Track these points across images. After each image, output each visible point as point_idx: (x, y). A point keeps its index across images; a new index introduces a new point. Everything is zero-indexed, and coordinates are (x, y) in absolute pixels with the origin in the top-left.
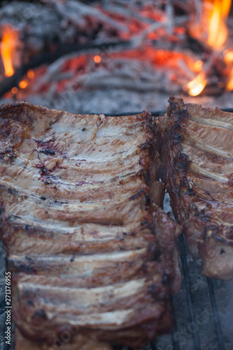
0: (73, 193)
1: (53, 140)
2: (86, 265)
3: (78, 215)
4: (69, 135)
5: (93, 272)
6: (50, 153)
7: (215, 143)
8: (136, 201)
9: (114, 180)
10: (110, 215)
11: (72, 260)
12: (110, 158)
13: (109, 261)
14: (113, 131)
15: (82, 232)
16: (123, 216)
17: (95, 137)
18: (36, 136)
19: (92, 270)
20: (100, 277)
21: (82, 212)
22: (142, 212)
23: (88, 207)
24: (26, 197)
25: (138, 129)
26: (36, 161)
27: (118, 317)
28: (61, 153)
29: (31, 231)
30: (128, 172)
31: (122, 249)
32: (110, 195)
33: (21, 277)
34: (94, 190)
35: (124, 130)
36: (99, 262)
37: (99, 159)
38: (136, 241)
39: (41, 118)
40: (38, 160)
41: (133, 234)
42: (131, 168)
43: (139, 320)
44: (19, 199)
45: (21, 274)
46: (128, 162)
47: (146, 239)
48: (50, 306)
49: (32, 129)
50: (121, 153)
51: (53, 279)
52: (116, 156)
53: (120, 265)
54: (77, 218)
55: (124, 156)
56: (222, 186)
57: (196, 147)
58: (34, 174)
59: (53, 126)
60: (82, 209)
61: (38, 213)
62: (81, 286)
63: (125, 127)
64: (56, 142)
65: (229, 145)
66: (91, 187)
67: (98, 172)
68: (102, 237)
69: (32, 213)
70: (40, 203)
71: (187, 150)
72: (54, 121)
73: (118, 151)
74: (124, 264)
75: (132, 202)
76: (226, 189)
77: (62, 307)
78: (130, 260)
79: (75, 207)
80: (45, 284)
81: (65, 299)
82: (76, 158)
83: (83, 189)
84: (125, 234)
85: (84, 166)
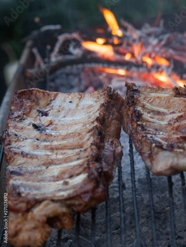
0: (58, 136)
2: (55, 169)
3: (57, 146)
4: (62, 107)
7: (159, 105)
8: (91, 133)
10: (76, 143)
11: (47, 168)
12: (84, 116)
13: (69, 166)
15: (57, 154)
16: (83, 143)
17: (77, 105)
18: (40, 108)
19: (58, 172)
20: (63, 175)
21: (60, 145)
23: (65, 142)
24: (26, 139)
29: (24, 155)
30: (92, 121)
31: (78, 159)
32: (79, 134)
33: (13, 177)
34: (71, 133)
35: (95, 99)
36: (63, 167)
37: (78, 117)
38: (86, 154)
39: (44, 98)
40: (39, 121)
41: (85, 150)
43: (79, 192)
44: (22, 139)
46: (93, 116)
49: (38, 104)
51: (33, 178)
52: (87, 114)
53: (75, 167)
54: (56, 148)
55: (91, 114)
56: (164, 126)
57: (146, 108)
59: (53, 102)
60: (60, 143)
61: (32, 146)
62: (50, 181)
63: (96, 97)
65: (168, 106)
67: (75, 124)
68: (67, 155)
70: (35, 142)
71: (139, 109)
72: (53, 99)
73: (89, 111)
74: (78, 166)
75: (89, 134)
78: (81, 164)
79: (55, 143)
80: (27, 181)
81: (38, 189)
82: (64, 119)
84: (81, 151)
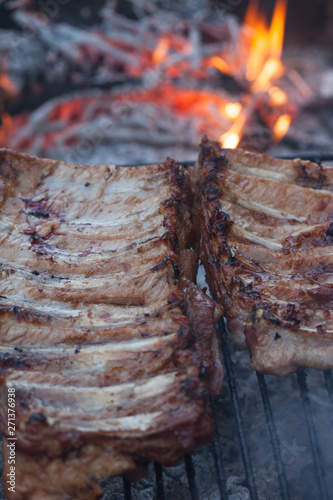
0: (76, 266)
1: (46, 199)
2: (95, 357)
3: (83, 293)
4: (68, 193)
5: (106, 366)
6: (42, 214)
7: (264, 199)
8: (160, 273)
9: (130, 247)
10: (126, 292)
11: (77, 352)
12: (124, 221)
13: (127, 352)
14: (127, 186)
15: (89, 315)
16: (144, 293)
17: (102, 193)
18: (23, 193)
19: (104, 364)
20: (116, 372)
21: (88, 290)
22: (170, 287)
23: (96, 283)
24: (13, 272)
25: (160, 182)
26: (25, 226)
27: (140, 422)
28: (58, 216)
29: (21, 315)
30: (148, 237)
31: (144, 336)
32: (126, 267)
33: (10, 373)
34: (103, 261)
35: (142, 184)
36: (114, 353)
37: (110, 222)
38: (163, 325)
39: (28, 170)
40: (26, 224)
41: (158, 316)
42: (152, 232)
43: (170, 425)
44: (4, 273)
45: (10, 370)
46: (148, 224)
47: (175, 321)
48: (50, 409)
49: (17, 184)
50: (138, 213)
51: (53, 376)
52: (132, 218)
53: (142, 355)
54: (81, 298)
55: (142, 217)
56: (274, 255)
57: (239, 205)
58: (22, 241)
59: (46, 181)
60: (88, 286)
61: (30, 292)
62: (90, 385)
63: (143, 179)
64: (50, 201)
65: (282, 202)
66: (100, 257)
67: (108, 238)
68: (116, 321)
69: (21, 292)
70: (32, 279)
71: (226, 207)
72: (46, 173)
73: (134, 211)
74: (148, 354)
75: (156, 274)
76: (280, 258)
77: (66, 411)
78: (155, 349)
79: (78, 283)
80: (42, 382)
81: (70, 401)
82: (78, 222)
83: (88, 260)
84: (147, 315)
85: (88, 232)
